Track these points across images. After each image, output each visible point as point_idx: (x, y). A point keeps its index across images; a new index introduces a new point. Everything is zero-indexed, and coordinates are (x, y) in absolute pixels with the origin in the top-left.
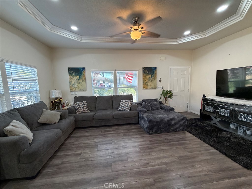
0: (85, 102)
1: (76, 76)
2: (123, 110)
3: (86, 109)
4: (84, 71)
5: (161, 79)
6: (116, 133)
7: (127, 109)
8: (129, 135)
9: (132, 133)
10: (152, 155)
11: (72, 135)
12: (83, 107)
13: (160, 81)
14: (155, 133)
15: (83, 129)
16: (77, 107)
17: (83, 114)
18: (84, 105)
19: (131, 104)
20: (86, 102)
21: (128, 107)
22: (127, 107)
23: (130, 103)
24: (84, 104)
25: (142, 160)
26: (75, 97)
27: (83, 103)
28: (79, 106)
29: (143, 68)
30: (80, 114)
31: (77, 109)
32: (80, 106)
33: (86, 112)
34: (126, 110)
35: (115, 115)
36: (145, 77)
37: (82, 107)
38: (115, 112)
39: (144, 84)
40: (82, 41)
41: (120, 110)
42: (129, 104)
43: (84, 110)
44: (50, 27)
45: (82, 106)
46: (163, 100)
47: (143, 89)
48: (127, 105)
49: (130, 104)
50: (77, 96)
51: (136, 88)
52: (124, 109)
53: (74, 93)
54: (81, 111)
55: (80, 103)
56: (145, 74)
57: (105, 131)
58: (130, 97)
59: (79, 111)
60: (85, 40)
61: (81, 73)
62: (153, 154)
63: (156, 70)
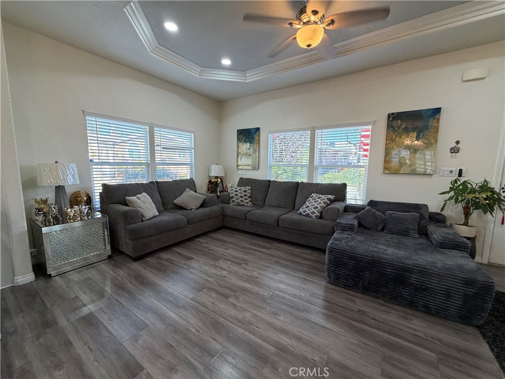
0: (248, 188)
1: (245, 142)
2: (305, 214)
3: (247, 199)
4: (258, 133)
5: (459, 145)
6: (267, 254)
7: (313, 213)
8: (286, 266)
10: (279, 318)
12: (242, 195)
13: (455, 150)
16: (232, 193)
17: (239, 207)
18: (244, 193)
19: (325, 205)
20: (250, 188)
21: (315, 211)
22: (313, 210)
23: (324, 203)
24: (245, 191)
26: (241, 178)
27: (244, 189)
28: (235, 193)
29: (390, 115)
30: (236, 207)
31: (233, 197)
32: (237, 193)
33: (245, 206)
34: (311, 215)
36: (393, 140)
37: (240, 195)
38: (293, 216)
39: (387, 158)
40: (247, 81)
41: (301, 214)
42: (320, 203)
43: (243, 201)
45: (241, 193)
47: (383, 173)
48: (316, 205)
49: (323, 204)
50: (245, 177)
52: (308, 211)
53: (240, 172)
54: (236, 201)
55: (239, 188)
56: (394, 130)
57: (256, 245)
59: (233, 201)
61: (253, 138)
63: (437, 117)
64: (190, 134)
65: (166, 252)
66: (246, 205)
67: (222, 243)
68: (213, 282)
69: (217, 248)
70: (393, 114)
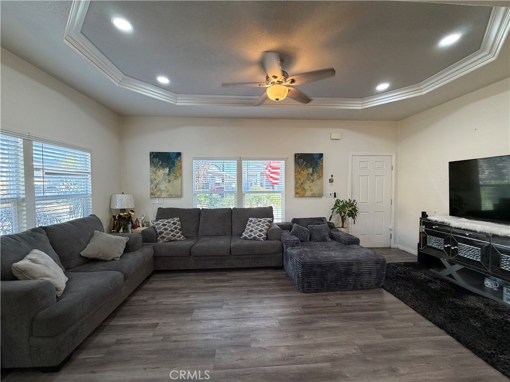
0: (176, 219)
1: (163, 167)
2: (251, 238)
3: (178, 233)
4: (179, 158)
5: (333, 178)
6: (234, 287)
7: (260, 236)
8: (260, 292)
9: (267, 286)
10: (304, 338)
11: (146, 286)
12: (172, 228)
13: (331, 181)
14: (316, 291)
15: (169, 275)
16: (160, 228)
17: (171, 243)
18: (174, 226)
19: (268, 228)
20: (178, 219)
21: (261, 233)
22: (259, 233)
23: (267, 225)
24: (174, 224)
25: (282, 348)
26: (159, 209)
27: (172, 222)
28: (164, 227)
29: (296, 155)
30: (164, 243)
31: (161, 233)
32: (166, 227)
34: (258, 238)
35: (233, 248)
36: (300, 173)
37: (170, 229)
38: (236, 242)
39: (297, 186)
40: (177, 104)
41: (245, 238)
42: (264, 226)
43: (175, 236)
44: (118, 79)
45: (170, 227)
46: (336, 220)
47: (295, 197)
48: (260, 228)
49: (266, 227)
50: (164, 207)
51: (281, 194)
52: (254, 235)
53: (157, 201)
54: (167, 236)
55: (167, 221)
56: (300, 166)
57: (213, 281)
58: (267, 213)
59: (163, 238)
60: (182, 102)
61: (174, 163)
62: (306, 337)
63: (321, 159)
64: (85, 153)
65: (102, 333)
66: (179, 239)
67: (173, 292)
68: (215, 338)
69: (173, 300)
70: (298, 154)
